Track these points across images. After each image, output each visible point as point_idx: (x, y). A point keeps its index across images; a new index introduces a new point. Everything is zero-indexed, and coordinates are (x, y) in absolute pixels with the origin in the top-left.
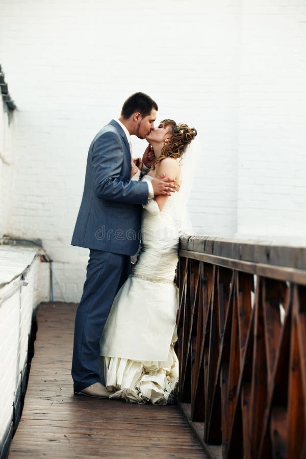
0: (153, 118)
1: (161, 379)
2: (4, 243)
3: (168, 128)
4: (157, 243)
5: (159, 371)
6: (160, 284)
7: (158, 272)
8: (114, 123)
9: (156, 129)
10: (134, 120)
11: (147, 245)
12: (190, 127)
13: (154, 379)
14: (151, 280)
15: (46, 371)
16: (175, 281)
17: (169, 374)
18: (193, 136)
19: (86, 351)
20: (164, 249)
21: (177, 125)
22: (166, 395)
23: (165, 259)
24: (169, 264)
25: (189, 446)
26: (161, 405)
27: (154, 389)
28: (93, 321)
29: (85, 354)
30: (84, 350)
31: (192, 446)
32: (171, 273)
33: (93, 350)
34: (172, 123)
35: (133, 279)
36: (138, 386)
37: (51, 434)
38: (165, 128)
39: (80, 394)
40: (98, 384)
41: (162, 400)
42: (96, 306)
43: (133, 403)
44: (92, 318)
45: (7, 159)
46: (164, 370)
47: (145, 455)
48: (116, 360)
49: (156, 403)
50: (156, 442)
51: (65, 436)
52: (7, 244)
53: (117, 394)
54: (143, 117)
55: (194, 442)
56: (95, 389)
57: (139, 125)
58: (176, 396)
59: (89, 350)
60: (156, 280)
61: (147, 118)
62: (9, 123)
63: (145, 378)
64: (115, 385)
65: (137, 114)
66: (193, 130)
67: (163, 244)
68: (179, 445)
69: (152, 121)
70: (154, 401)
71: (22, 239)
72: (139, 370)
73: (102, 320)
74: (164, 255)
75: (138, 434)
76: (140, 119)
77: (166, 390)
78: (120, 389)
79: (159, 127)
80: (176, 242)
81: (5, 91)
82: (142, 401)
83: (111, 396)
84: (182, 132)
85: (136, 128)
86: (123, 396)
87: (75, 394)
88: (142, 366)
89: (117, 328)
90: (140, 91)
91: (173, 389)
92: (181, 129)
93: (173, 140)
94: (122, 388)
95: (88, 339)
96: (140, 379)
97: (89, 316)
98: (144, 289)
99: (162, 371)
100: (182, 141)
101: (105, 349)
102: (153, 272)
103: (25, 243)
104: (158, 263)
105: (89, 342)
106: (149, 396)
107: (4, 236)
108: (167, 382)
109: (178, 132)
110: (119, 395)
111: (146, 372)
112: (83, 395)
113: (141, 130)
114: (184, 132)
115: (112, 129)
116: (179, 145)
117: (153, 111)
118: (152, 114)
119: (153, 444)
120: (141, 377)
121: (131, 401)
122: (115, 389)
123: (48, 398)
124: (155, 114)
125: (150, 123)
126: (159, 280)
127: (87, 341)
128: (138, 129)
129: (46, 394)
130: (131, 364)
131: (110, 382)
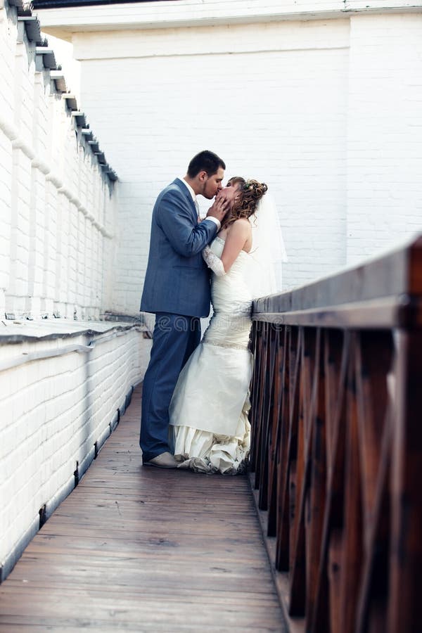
0: (220, 177)
1: (232, 448)
2: (106, 320)
3: (237, 185)
4: (228, 307)
5: (231, 441)
6: (232, 350)
7: (229, 337)
8: (178, 182)
9: (225, 188)
10: (200, 180)
11: (218, 309)
12: (260, 182)
13: (225, 448)
14: (222, 345)
15: (122, 443)
16: (248, 347)
17: (242, 444)
18: (264, 191)
19: (154, 420)
20: (234, 313)
21: (246, 181)
22: (236, 465)
23: (235, 323)
24: (241, 329)
25: (243, 512)
26: (230, 474)
27: (224, 459)
28: (160, 389)
29: (152, 422)
30: (152, 419)
31: (247, 512)
32: (245, 338)
33: (160, 418)
34: (241, 180)
35: (204, 344)
36: (207, 456)
37: (102, 501)
38: (233, 186)
39: (149, 465)
40: (166, 453)
41: (231, 470)
42: (163, 373)
43: (202, 473)
44: (160, 385)
45: (108, 232)
46: (236, 439)
47: (193, 520)
48: (185, 429)
49: (224, 473)
50: (210, 509)
51: (116, 503)
52: (109, 320)
53: (185, 463)
54: (209, 176)
55: (250, 509)
56: (163, 458)
57: (205, 184)
58: (247, 466)
59: (158, 418)
60: (228, 345)
61: (214, 177)
62: (110, 195)
63: (215, 447)
64: (183, 454)
65: (202, 173)
66: (263, 185)
67: (234, 307)
68: (233, 511)
69: (219, 180)
70: (223, 470)
71: (124, 315)
72: (209, 439)
73: (170, 387)
74: (234, 319)
75: (195, 502)
76: (206, 178)
77: (236, 460)
78: (188, 459)
79: (228, 186)
80: (249, 305)
81: (102, 161)
82: (210, 471)
83: (180, 465)
84: (251, 187)
85: (203, 187)
86: (191, 466)
87: (144, 464)
88: (212, 436)
89: (186, 395)
90: (207, 149)
91: (244, 458)
92: (250, 185)
93: (242, 197)
94: (190, 457)
95: (156, 408)
96: (210, 449)
97: (156, 383)
98: (215, 355)
99: (234, 441)
100: (252, 197)
101: (174, 417)
102: (223, 337)
103: (128, 319)
104: (228, 327)
105: (158, 411)
106: (218, 466)
107: (106, 312)
108: (239, 451)
109: (248, 188)
110: (187, 465)
111: (217, 440)
112: (152, 466)
113: (208, 189)
114: (254, 188)
115: (175, 187)
116: (249, 202)
117: (220, 169)
118: (218, 173)
119: (205, 510)
120: (211, 447)
121: (199, 471)
122: (184, 458)
123: (114, 468)
124: (223, 173)
125: (217, 182)
126: (231, 346)
127: (155, 410)
128: (204, 189)
129: (113, 464)
130: (200, 433)
131: (179, 451)
